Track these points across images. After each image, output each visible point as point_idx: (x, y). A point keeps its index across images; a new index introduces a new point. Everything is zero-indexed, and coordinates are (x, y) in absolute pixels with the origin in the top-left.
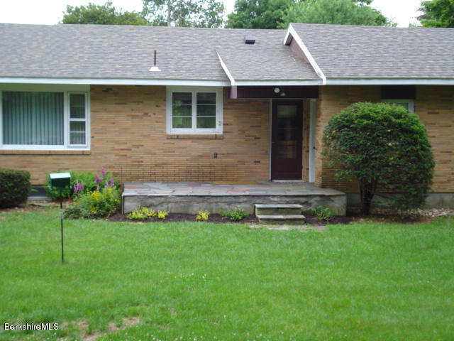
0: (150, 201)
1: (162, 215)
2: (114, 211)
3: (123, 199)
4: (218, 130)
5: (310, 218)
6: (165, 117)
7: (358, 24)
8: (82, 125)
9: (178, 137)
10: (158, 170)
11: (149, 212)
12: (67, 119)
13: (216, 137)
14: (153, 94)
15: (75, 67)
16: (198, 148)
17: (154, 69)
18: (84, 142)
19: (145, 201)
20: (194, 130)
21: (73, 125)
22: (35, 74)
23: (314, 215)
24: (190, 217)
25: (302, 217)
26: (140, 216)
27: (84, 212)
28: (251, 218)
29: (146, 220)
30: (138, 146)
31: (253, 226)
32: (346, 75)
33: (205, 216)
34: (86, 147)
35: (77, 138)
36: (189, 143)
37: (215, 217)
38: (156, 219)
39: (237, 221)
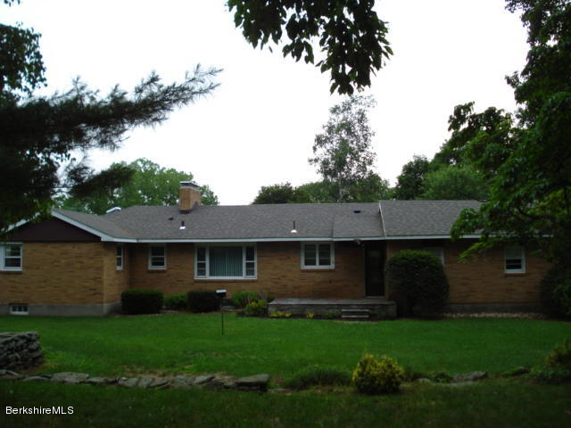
0: (282, 308)
1: (287, 315)
2: (262, 313)
3: (268, 306)
4: (332, 266)
5: (372, 317)
6: (300, 259)
7: (407, 199)
8: (252, 265)
9: (308, 271)
10: (296, 291)
11: (280, 314)
12: (244, 262)
13: (330, 271)
14: (293, 247)
15: (249, 231)
16: (319, 277)
17: (294, 231)
18: (253, 274)
19: (279, 307)
20: (317, 267)
21: (248, 265)
22: (226, 236)
23: (375, 315)
24: (303, 316)
25: (367, 316)
26: (275, 315)
27: (247, 313)
28: (339, 317)
29: (278, 317)
30: (284, 277)
31: (338, 321)
32: (399, 233)
33: (311, 315)
34: (254, 277)
35: (250, 272)
36: (314, 274)
37: (317, 317)
38: (284, 317)
39: (329, 318)
